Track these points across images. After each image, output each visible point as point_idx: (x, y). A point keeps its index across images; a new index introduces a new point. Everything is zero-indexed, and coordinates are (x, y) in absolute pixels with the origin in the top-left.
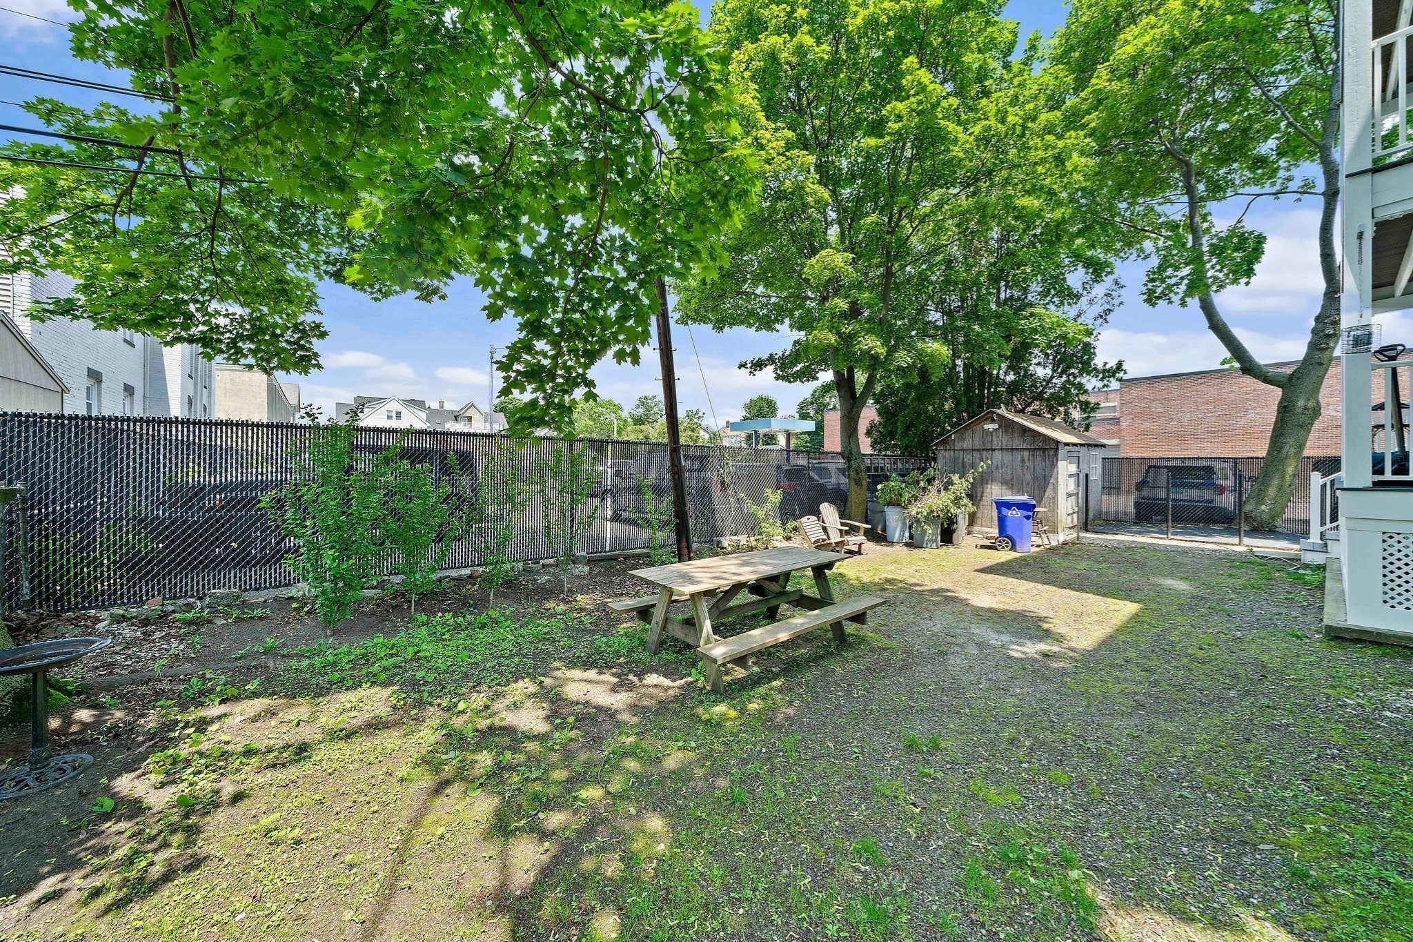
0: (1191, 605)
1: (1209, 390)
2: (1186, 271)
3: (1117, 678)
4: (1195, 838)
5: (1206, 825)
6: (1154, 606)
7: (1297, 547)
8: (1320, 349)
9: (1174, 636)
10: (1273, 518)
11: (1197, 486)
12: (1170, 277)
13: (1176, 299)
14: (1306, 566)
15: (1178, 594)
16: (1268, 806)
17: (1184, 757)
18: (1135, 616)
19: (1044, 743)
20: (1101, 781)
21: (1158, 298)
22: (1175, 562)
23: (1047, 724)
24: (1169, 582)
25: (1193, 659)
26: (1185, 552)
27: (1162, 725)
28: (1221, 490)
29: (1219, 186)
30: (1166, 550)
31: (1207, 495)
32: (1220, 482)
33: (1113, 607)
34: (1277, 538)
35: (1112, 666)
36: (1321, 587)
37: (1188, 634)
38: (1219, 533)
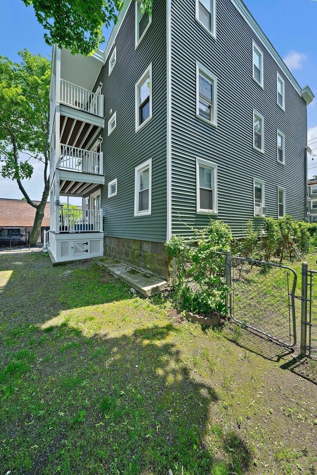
0: (25, 267)
1: (15, 205)
2: (14, 170)
3: (17, 289)
4: (48, 307)
5: (48, 305)
6: (16, 270)
7: (42, 249)
8: (44, 200)
9: (25, 275)
10: (35, 242)
11: (16, 235)
12: (10, 170)
13: (11, 177)
14: (44, 253)
15: (20, 265)
16: (55, 297)
17: (39, 297)
18: (13, 274)
19: (7, 311)
20: (26, 310)
21: (6, 176)
22: (16, 257)
23: (5, 307)
24: (16, 263)
25: (32, 279)
26: (16, 254)
27: (32, 293)
28: (22, 236)
29: (21, 147)
30: (11, 255)
31: (19, 237)
32: (22, 233)
33: (5, 273)
34: (36, 247)
35: (14, 287)
36: (49, 256)
37: (28, 274)
38: (23, 248)
